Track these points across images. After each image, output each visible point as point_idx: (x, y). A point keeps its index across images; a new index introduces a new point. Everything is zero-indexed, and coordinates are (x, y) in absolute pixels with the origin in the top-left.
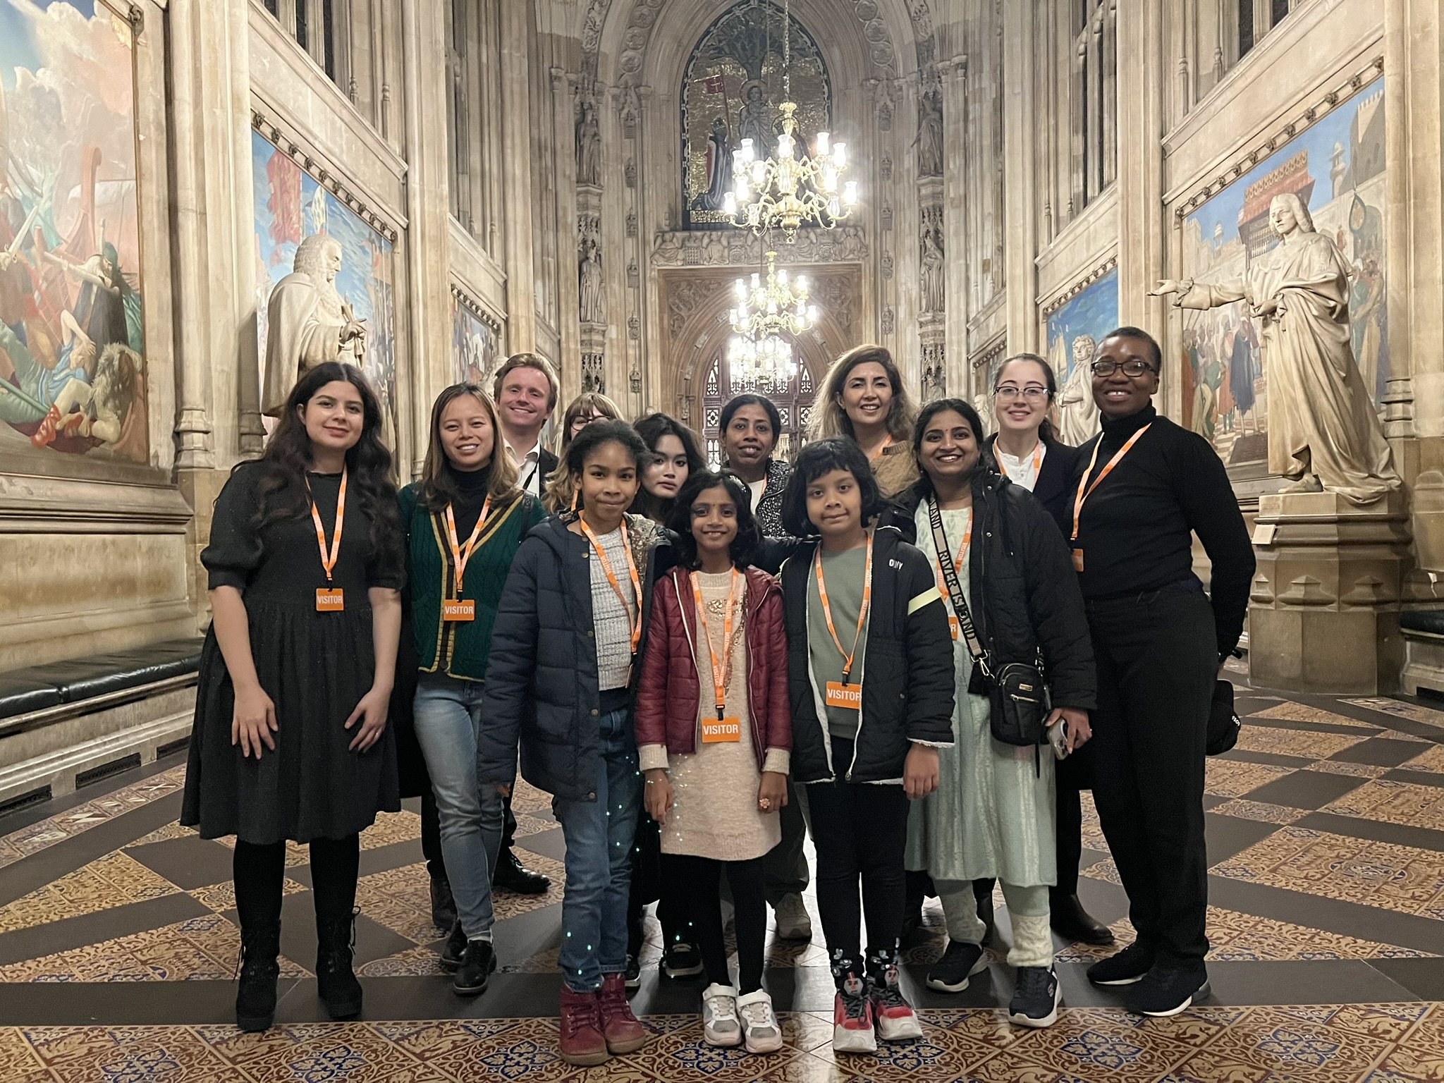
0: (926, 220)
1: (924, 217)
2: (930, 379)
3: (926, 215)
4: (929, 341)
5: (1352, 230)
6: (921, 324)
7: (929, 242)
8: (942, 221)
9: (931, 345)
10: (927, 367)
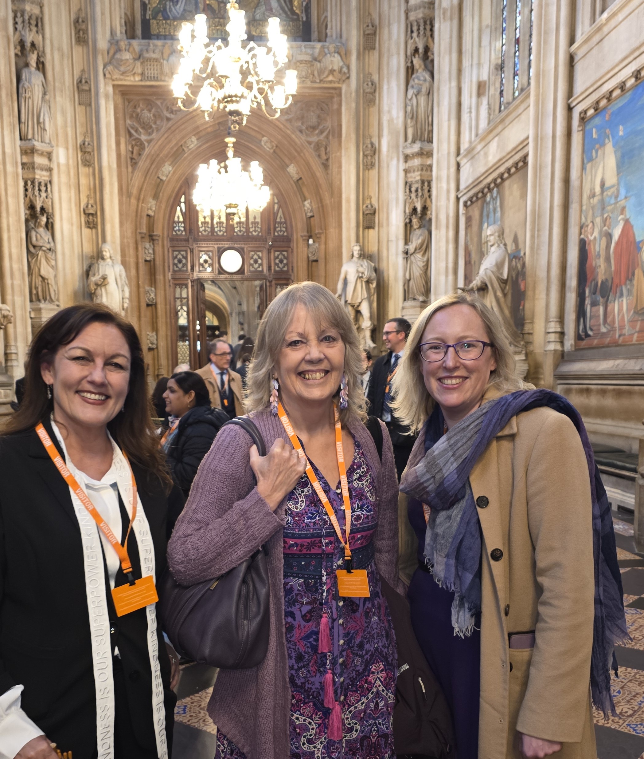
0: (415, 35)
1: (412, 32)
2: (415, 221)
3: (415, 28)
4: (415, 176)
6: (407, 158)
7: (417, 62)
8: (432, 36)
9: (417, 182)
10: (412, 206)
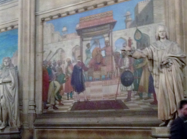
5: (135, 40)
